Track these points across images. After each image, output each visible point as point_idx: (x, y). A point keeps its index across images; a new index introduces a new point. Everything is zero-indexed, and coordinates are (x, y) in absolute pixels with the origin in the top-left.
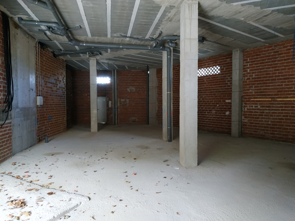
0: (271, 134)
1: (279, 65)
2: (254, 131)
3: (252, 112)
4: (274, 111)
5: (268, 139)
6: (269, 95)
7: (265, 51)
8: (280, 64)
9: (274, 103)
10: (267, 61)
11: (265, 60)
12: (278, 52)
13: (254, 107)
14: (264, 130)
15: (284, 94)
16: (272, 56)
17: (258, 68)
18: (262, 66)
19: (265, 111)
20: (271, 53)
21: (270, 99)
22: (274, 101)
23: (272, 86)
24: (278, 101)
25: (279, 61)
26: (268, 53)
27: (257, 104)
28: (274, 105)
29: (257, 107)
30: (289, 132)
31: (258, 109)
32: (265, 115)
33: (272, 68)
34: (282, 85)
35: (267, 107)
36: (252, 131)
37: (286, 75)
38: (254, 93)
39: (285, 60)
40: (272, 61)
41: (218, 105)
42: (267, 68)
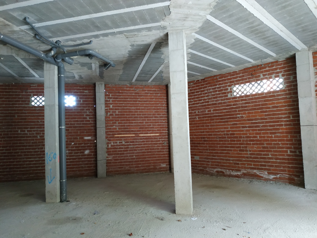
0: (136, 167)
1: (139, 105)
2: (119, 168)
3: (117, 148)
4: (137, 146)
5: (133, 173)
6: (132, 131)
7: (127, 90)
8: (141, 104)
9: (137, 138)
10: (129, 100)
11: (127, 98)
12: (138, 93)
13: (118, 143)
14: (129, 165)
15: (145, 131)
16: (133, 96)
17: (121, 105)
18: (125, 104)
19: (129, 146)
20: (132, 93)
21: (134, 135)
22: (137, 136)
23: (135, 123)
24: (140, 136)
25: (139, 101)
26: (130, 93)
27: (121, 140)
28: (137, 140)
29: (122, 143)
30: (150, 163)
31: (122, 145)
32: (130, 150)
33: (134, 106)
34: (143, 123)
35: (131, 142)
36: (117, 168)
37: (145, 114)
38: (117, 129)
39: (144, 101)
40: (134, 101)
41: (73, 144)
42: (129, 106)
